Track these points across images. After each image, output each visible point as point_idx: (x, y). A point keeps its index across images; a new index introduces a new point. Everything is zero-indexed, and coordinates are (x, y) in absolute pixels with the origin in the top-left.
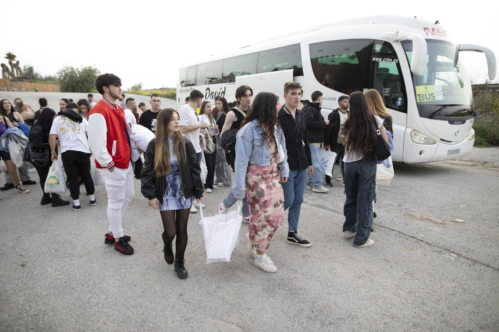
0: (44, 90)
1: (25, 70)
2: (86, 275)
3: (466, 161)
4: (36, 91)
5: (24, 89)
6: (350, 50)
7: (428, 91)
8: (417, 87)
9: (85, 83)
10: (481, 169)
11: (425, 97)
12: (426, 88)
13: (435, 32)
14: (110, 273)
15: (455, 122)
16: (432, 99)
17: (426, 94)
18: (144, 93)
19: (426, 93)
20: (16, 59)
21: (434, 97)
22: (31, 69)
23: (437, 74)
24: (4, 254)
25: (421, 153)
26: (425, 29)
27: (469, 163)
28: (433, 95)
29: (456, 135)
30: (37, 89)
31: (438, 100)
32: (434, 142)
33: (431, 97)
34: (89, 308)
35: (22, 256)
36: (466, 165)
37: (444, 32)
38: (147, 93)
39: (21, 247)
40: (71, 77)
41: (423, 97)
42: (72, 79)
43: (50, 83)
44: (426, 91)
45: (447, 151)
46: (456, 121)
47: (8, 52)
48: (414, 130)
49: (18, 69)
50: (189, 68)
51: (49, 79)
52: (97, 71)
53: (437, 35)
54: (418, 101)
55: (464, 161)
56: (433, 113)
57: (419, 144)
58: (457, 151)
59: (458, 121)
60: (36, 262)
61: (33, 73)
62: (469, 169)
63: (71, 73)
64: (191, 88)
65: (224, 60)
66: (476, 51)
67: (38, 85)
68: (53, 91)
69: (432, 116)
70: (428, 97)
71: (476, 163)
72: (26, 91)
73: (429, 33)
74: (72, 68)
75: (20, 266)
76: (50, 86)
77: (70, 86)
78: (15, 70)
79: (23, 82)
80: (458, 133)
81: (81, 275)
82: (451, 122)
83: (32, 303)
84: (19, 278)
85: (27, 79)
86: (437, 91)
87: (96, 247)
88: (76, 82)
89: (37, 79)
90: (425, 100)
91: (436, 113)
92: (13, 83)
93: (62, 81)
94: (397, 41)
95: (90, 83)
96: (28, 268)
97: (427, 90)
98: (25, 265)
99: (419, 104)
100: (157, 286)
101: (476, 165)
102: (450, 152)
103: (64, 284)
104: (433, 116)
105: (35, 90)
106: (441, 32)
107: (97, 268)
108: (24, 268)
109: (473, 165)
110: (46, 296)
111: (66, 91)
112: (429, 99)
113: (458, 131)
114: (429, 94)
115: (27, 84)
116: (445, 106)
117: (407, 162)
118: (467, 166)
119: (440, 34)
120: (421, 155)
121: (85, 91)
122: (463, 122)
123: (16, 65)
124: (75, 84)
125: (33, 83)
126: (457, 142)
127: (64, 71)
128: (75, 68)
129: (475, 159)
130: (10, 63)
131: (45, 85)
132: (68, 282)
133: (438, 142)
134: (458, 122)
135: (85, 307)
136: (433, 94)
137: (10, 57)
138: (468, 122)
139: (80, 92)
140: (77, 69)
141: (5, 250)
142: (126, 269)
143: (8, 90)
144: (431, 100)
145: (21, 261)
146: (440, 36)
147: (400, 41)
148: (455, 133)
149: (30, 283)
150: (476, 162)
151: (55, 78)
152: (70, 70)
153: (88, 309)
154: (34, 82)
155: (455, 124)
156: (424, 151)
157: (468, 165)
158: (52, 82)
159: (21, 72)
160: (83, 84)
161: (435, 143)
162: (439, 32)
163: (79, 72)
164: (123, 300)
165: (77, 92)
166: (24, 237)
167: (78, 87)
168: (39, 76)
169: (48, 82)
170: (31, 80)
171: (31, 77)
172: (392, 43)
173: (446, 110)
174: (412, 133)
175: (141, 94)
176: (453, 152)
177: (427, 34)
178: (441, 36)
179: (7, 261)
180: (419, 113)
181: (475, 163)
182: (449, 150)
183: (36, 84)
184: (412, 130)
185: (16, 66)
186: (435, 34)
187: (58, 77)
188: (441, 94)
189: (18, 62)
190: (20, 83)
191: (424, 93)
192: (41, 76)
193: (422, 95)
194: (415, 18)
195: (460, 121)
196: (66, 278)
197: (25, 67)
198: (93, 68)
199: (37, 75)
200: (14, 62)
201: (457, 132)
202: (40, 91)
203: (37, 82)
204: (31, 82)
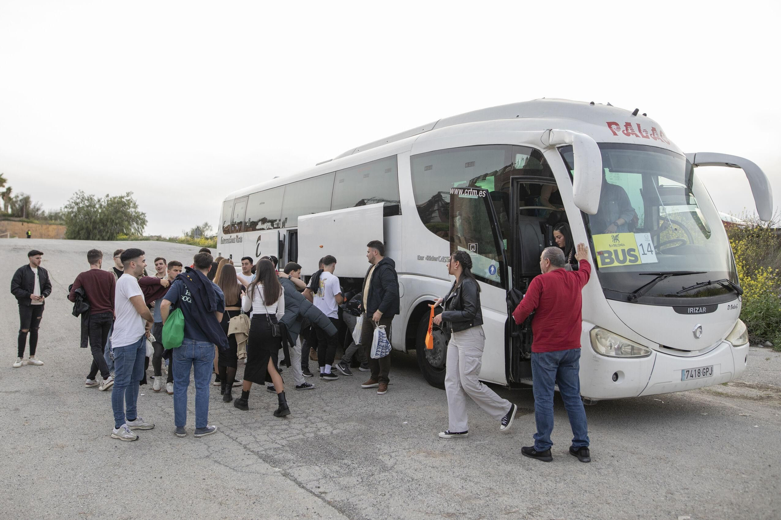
0: (41, 236)
3: (750, 386)
4: (29, 237)
5: (9, 234)
6: (474, 165)
7: (622, 245)
8: (595, 237)
9: (109, 224)
10: (775, 407)
11: (613, 256)
12: (616, 239)
13: (632, 130)
15: (691, 310)
16: (630, 261)
17: (616, 251)
19: (615, 248)
21: (636, 257)
22: (26, 200)
23: (661, 211)
25: (616, 376)
26: (610, 124)
27: (755, 393)
28: (632, 253)
29: (696, 337)
30: (30, 234)
31: (643, 262)
32: (647, 352)
33: (628, 258)
36: (746, 398)
37: (654, 130)
38: (208, 242)
40: (88, 213)
41: (610, 257)
42: (87, 217)
43: (54, 224)
44: (615, 245)
45: (680, 372)
46: (693, 307)
48: (597, 327)
49: (9, 199)
50: (237, 200)
53: (637, 136)
54: (600, 266)
55: (746, 386)
56: (636, 292)
57: (608, 356)
58: (707, 371)
59: (697, 306)
61: (29, 207)
62: (749, 409)
63: (87, 207)
64: (237, 236)
66: (727, 165)
67: (33, 227)
68: (56, 237)
69: (633, 297)
70: (621, 258)
71: (771, 393)
72: (12, 236)
73: (620, 133)
76: (52, 229)
77: (83, 229)
78: (3, 202)
79: (9, 222)
80: (701, 332)
82: (681, 309)
85: (18, 216)
86: (641, 244)
88: (94, 222)
89: (34, 216)
90: (616, 264)
91: (642, 291)
93: (72, 219)
94: (551, 147)
95: (116, 224)
97: (618, 243)
99: (602, 271)
101: (768, 397)
102: (687, 373)
104: (635, 297)
105: (26, 235)
106: (645, 130)
109: (761, 398)
111: (74, 238)
112: (625, 260)
113: (700, 327)
114: (623, 251)
115: (15, 225)
116: (662, 275)
117: (590, 396)
118: (748, 401)
119: (644, 134)
120: (616, 383)
121: (106, 238)
122: (712, 308)
123: (6, 195)
124: (91, 227)
125: (25, 224)
126: (703, 351)
127: (77, 204)
128: (95, 199)
129: (771, 382)
131: (44, 227)
133: (654, 352)
134: (698, 308)
136: (634, 250)
138: (722, 307)
139: (99, 240)
140: (99, 201)
144: (628, 263)
146: (643, 137)
147: (558, 148)
148: (695, 333)
150: (772, 389)
152: (86, 203)
154: (28, 222)
155: (692, 313)
156: (622, 373)
157: (751, 398)
158: (57, 221)
160: (105, 225)
161: (647, 354)
162: (642, 130)
163: (101, 205)
165: (93, 239)
167: (96, 231)
168: (38, 213)
169: (53, 221)
170: (24, 218)
171: (25, 214)
172: (542, 151)
173: (664, 284)
174: (592, 332)
176: (693, 373)
177: (615, 134)
178: (647, 137)
180: (604, 290)
181: (769, 392)
182: (683, 371)
183: (30, 225)
184: (593, 326)
186: (633, 134)
188: (652, 251)
189: (9, 189)
190: (6, 222)
191: (612, 250)
193: (609, 252)
194: (592, 106)
195: (702, 306)
197: (19, 196)
200: (2, 190)
201: (699, 330)
202: (36, 237)
203: (32, 222)
204: (23, 221)
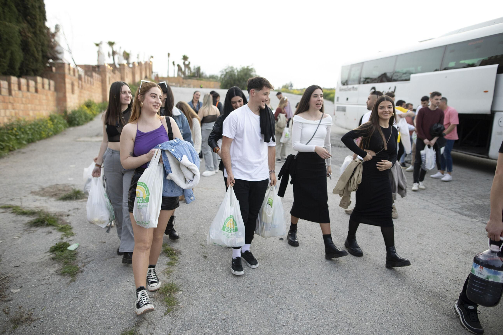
1: (194, 69)
2: (268, 283)
4: (201, 88)
5: (192, 86)
9: (242, 81)
14: (293, 287)
18: (296, 92)
20: (189, 60)
22: (199, 69)
24: (187, 240)
30: (202, 86)
34: (278, 327)
35: (203, 245)
38: (298, 92)
39: (201, 235)
40: (231, 76)
42: (231, 78)
47: (183, 55)
49: (189, 68)
50: (353, 66)
51: (212, 77)
52: (253, 70)
60: (217, 256)
61: (200, 72)
63: (231, 72)
64: (353, 87)
65: (397, 56)
67: (203, 82)
68: (215, 87)
74: (232, 67)
75: (202, 256)
77: (229, 83)
78: (187, 69)
79: (191, 80)
81: (263, 282)
83: (219, 304)
84: (203, 270)
85: (195, 77)
87: (273, 250)
88: (234, 80)
89: (202, 77)
92: (184, 81)
93: (223, 79)
96: (210, 260)
98: (207, 256)
100: (352, 318)
103: (247, 289)
107: (278, 277)
108: (206, 260)
110: (232, 299)
115: (194, 81)
128: (235, 67)
130: (184, 63)
131: (208, 82)
132: (251, 287)
135: (274, 324)
137: (185, 58)
141: (188, 236)
142: (310, 286)
143: (180, 86)
145: (203, 251)
149: (214, 279)
151: (217, 77)
152: (230, 70)
153: (278, 329)
154: (200, 80)
158: (214, 80)
159: (191, 71)
160: (239, 82)
163: (237, 71)
164: (315, 327)
166: (202, 225)
168: (204, 75)
169: (211, 80)
170: (198, 78)
171: (199, 76)
175: (292, 93)
179: (191, 248)
185: (187, 66)
187: (219, 76)
189: (189, 63)
192: (206, 76)
196: (248, 282)
197: (194, 67)
198: (250, 68)
199: (203, 73)
200: (187, 63)
203: (202, 80)
204: (198, 80)
